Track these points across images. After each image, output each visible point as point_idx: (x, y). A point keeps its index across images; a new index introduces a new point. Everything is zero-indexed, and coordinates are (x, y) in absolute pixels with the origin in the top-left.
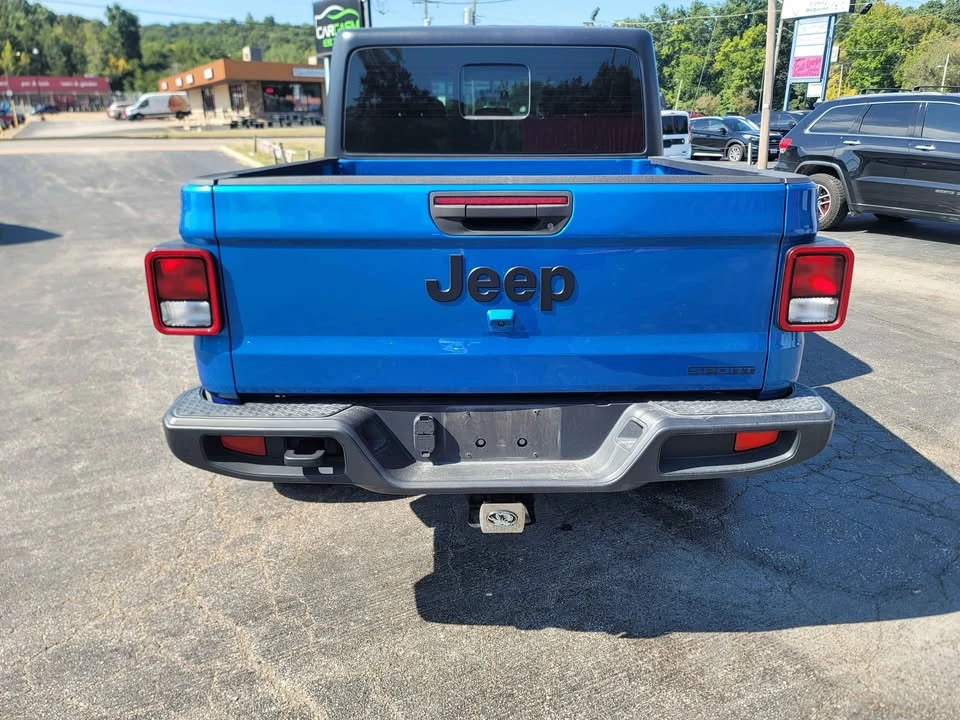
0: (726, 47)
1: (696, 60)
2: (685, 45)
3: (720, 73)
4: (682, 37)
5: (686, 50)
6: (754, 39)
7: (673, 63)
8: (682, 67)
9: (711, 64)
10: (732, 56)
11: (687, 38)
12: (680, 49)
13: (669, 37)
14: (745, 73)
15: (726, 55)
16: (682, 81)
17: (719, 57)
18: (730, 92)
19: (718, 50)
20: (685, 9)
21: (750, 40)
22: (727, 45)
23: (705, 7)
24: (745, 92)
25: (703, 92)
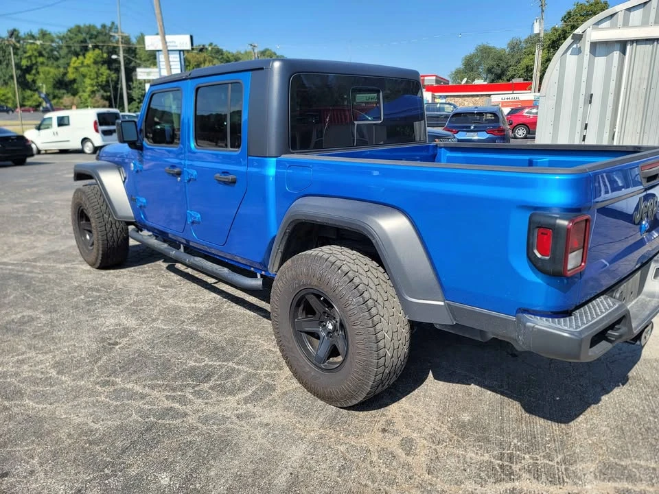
0: (74, 63)
1: (53, 71)
2: (40, 59)
3: (74, 81)
4: (36, 54)
5: (42, 63)
6: (95, 60)
7: (34, 72)
8: (42, 75)
9: (65, 74)
10: (82, 69)
11: (41, 55)
12: (37, 62)
13: (25, 52)
14: (94, 82)
15: (76, 69)
16: (44, 86)
17: (70, 70)
18: (86, 95)
19: (68, 64)
20: (33, 34)
21: (92, 60)
22: (75, 62)
23: (49, 34)
24: (98, 95)
25: (64, 94)
